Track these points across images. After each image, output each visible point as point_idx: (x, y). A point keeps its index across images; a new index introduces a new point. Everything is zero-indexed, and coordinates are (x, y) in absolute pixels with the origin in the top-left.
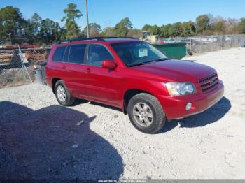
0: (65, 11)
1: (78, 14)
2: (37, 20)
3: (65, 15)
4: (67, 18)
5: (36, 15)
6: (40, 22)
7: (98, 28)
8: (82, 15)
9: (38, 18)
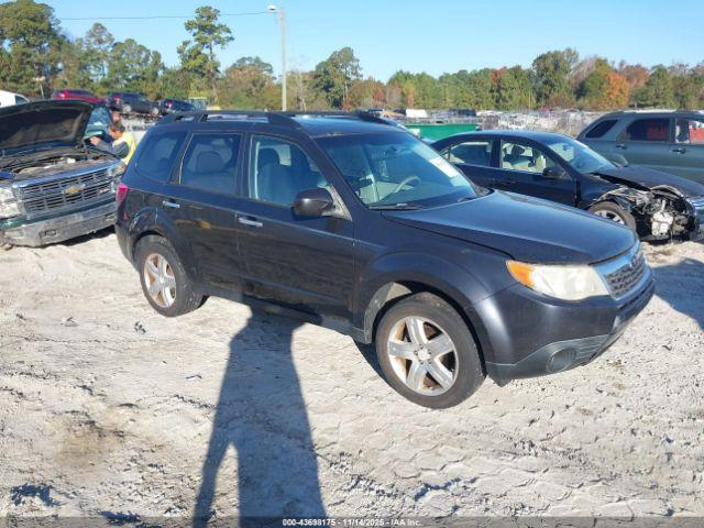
0: (189, 26)
1: (224, 35)
2: (100, 42)
4: (194, 43)
5: (99, 28)
6: (107, 47)
7: (265, 73)
8: (232, 39)
9: (104, 37)
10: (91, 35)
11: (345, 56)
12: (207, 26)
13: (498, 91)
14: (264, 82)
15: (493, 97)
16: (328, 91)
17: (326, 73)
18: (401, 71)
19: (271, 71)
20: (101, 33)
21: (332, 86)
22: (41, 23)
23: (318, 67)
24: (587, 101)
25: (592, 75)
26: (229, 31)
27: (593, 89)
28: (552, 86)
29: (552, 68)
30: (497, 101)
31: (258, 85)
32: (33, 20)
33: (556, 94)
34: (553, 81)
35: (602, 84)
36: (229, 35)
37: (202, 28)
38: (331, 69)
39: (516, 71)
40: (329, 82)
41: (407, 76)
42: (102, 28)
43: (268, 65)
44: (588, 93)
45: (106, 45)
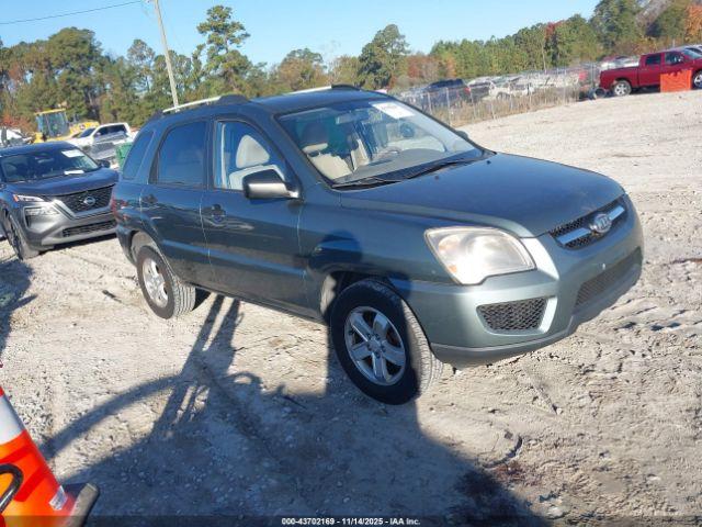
0: (202, 29)
1: (237, 33)
2: (142, 58)
3: (204, 39)
4: (209, 46)
5: (139, 44)
6: (150, 62)
7: (315, 63)
8: (247, 35)
9: (145, 53)
10: (132, 51)
11: (391, 34)
12: (220, 26)
13: (555, 47)
14: (314, 72)
15: (549, 54)
16: (375, 73)
17: (372, 54)
18: (442, 42)
19: (320, 60)
20: (142, 49)
21: (379, 67)
22: (83, 48)
23: (365, 50)
24: (661, 43)
25: (666, 12)
26: (242, 28)
27: (668, 27)
28: (620, 31)
29: (617, 11)
30: (554, 57)
31: (308, 76)
32: (75, 46)
33: (624, 40)
34: (620, 26)
35: (679, 20)
36: (242, 32)
37: (216, 29)
38: (376, 50)
39: (576, 21)
40: (375, 63)
41: (449, 46)
42: (143, 43)
43: (317, 55)
44: (663, 33)
45: (147, 60)
